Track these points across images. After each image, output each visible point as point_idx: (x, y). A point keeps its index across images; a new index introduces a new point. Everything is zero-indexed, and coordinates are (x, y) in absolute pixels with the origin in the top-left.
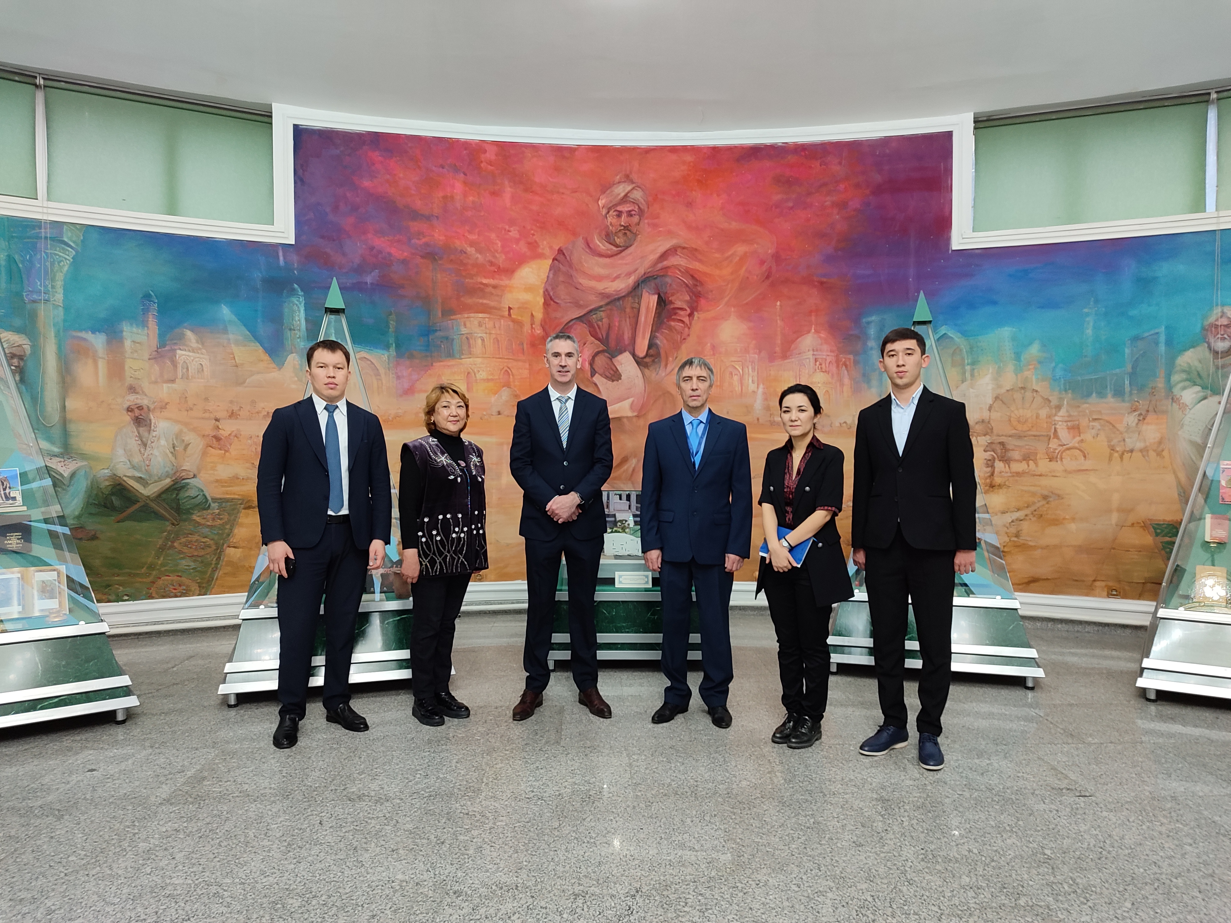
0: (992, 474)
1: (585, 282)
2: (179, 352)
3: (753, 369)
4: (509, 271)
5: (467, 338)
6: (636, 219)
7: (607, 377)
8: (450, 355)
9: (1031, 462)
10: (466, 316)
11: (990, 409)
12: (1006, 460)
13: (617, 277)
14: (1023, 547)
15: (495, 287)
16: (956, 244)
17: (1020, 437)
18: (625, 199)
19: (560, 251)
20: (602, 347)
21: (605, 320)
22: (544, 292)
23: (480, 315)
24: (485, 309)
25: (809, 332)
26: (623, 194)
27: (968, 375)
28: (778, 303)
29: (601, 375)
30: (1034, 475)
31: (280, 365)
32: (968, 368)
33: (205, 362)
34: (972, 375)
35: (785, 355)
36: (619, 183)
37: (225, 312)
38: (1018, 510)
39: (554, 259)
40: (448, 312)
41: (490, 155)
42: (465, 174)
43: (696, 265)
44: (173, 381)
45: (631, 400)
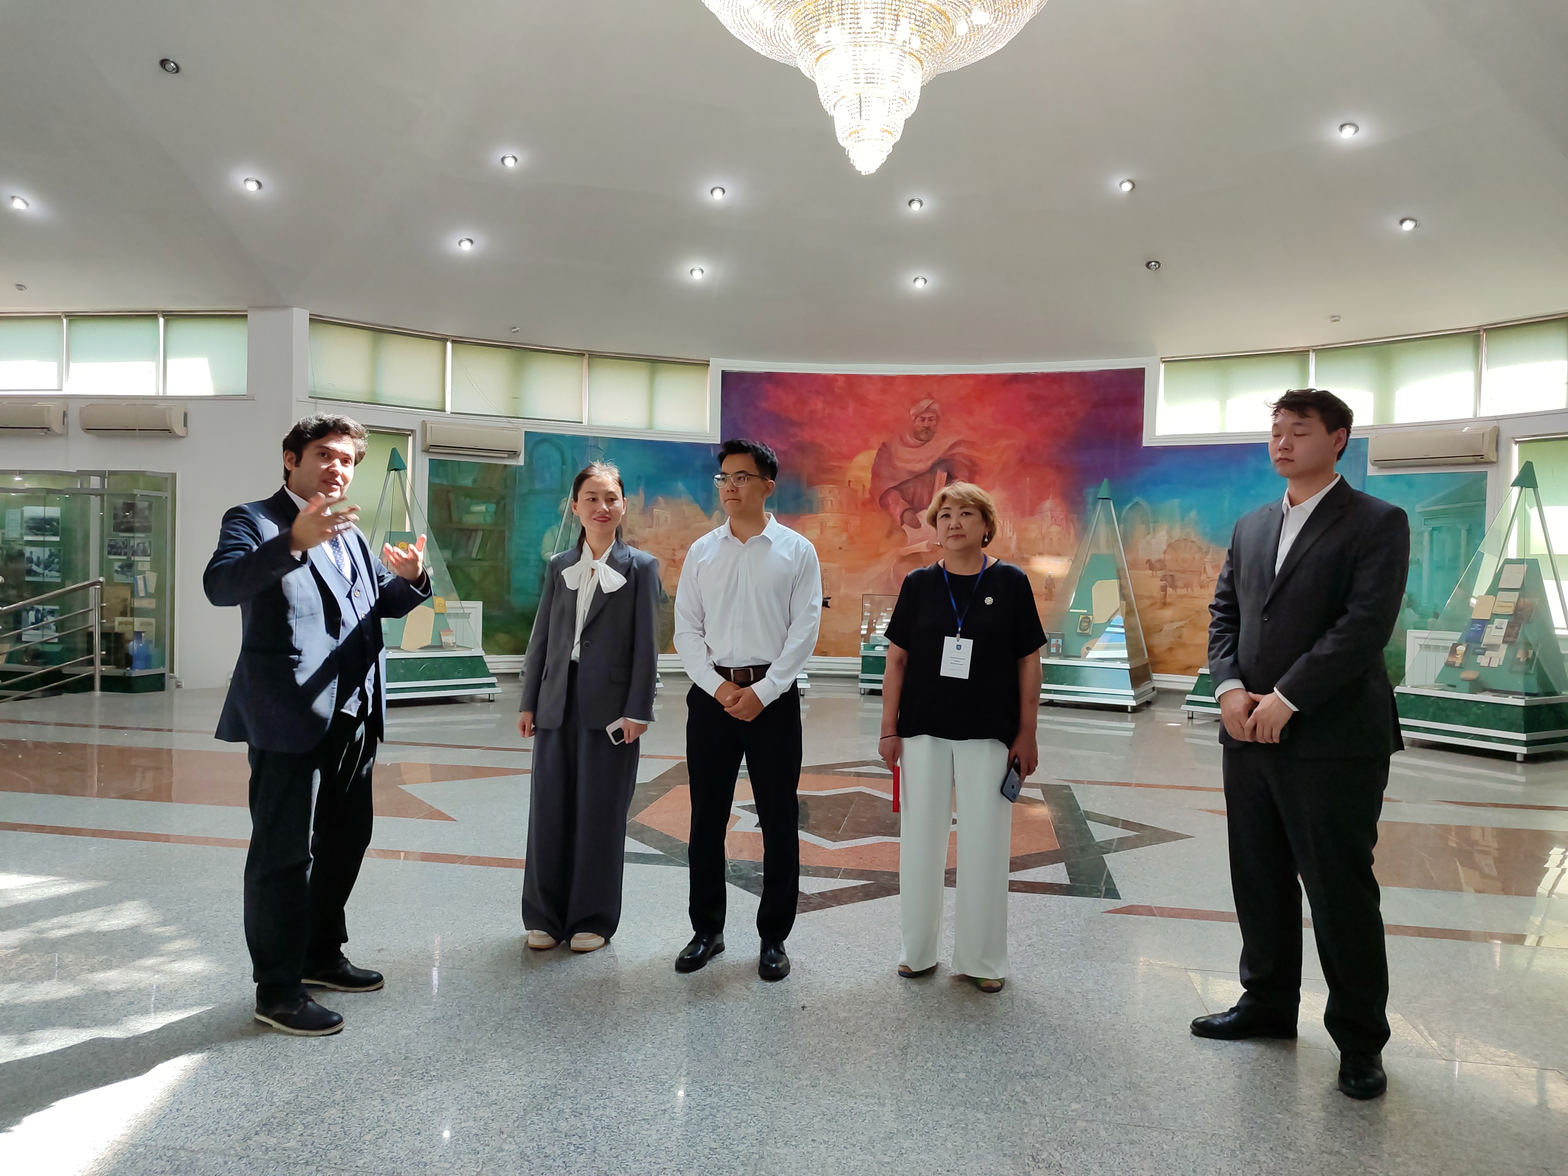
0: (1165, 596)
1: (898, 464)
2: (655, 510)
3: (1010, 523)
4: (850, 457)
5: (822, 501)
6: (934, 423)
7: (912, 526)
8: (811, 511)
9: (1189, 589)
10: (822, 486)
11: (1165, 553)
12: (1174, 587)
13: (921, 461)
14: (1183, 645)
15: (840, 468)
16: (1147, 441)
17: (1182, 572)
18: (928, 409)
19: (884, 444)
20: (908, 506)
21: (912, 489)
22: (872, 471)
23: (831, 486)
24: (834, 482)
25: (1048, 498)
26: (926, 407)
27: (1151, 529)
28: (1028, 479)
29: (908, 525)
30: (1191, 597)
31: (710, 517)
32: (1151, 525)
33: (669, 516)
34: (1154, 530)
35: (1032, 513)
36: (925, 399)
37: (680, 486)
38: (1181, 620)
39: (879, 449)
40: (811, 484)
41: (841, 383)
42: (824, 396)
43: (973, 453)
44: (651, 527)
45: (927, 541)
